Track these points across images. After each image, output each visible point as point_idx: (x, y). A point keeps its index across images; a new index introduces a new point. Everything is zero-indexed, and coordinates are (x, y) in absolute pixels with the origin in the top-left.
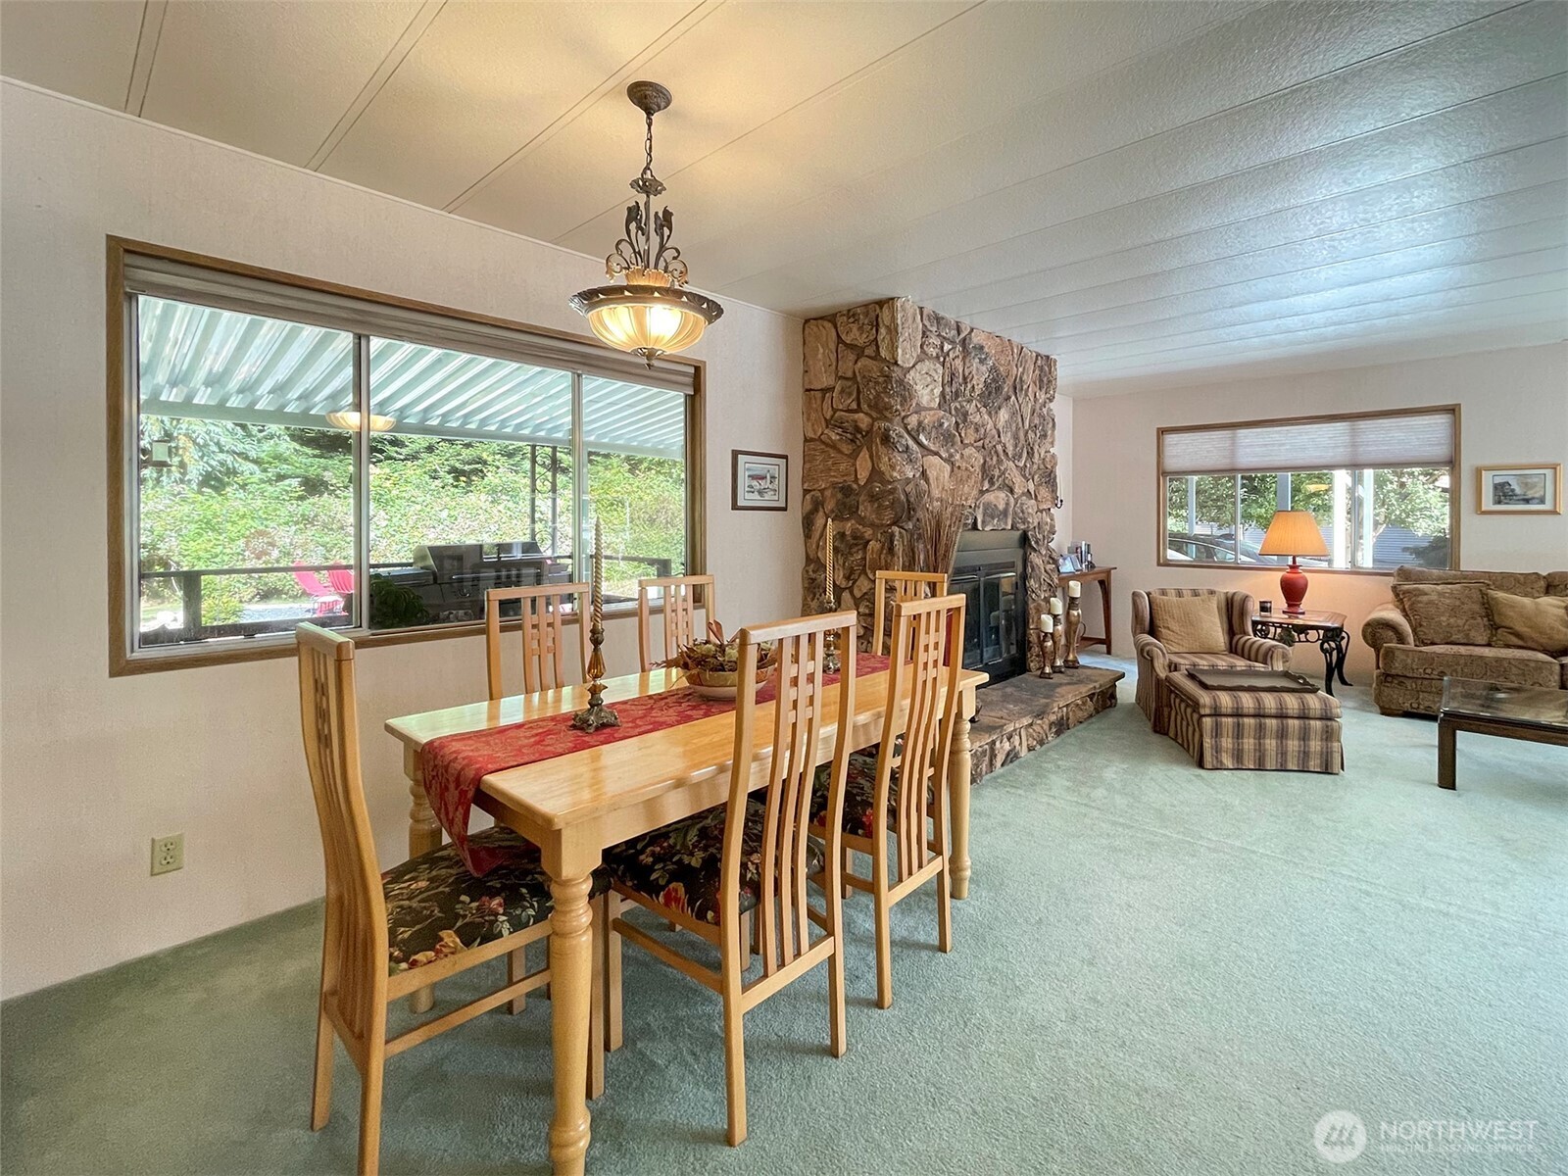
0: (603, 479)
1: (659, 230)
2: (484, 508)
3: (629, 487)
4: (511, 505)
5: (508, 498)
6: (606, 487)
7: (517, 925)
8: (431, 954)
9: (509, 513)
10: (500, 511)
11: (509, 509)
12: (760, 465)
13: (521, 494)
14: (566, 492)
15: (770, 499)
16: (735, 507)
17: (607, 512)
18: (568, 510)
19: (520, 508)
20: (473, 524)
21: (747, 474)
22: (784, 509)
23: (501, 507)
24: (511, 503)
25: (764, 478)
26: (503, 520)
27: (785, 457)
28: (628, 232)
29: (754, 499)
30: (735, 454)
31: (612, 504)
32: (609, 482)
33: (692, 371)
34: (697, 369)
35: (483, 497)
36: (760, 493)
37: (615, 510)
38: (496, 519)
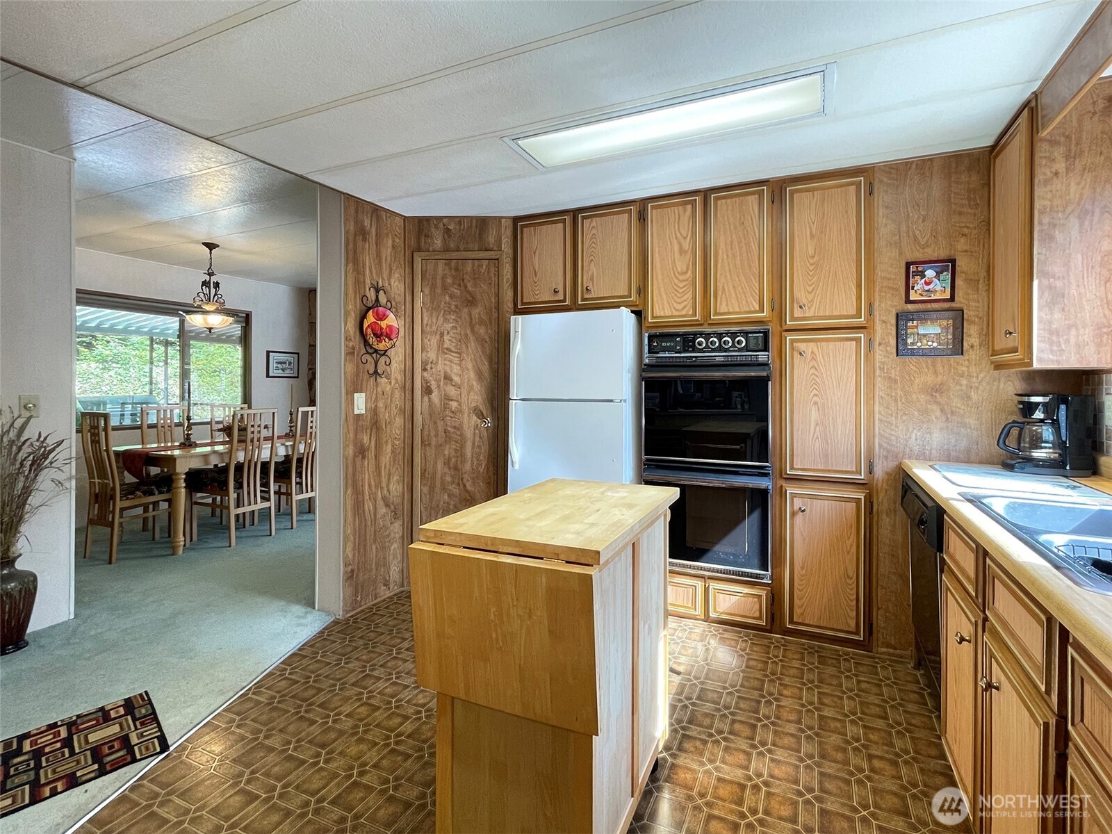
0: (206, 352)
1: (215, 287)
2: (95, 373)
3: (230, 359)
4: (121, 371)
5: (119, 366)
6: (210, 358)
7: (161, 493)
8: (133, 496)
9: (119, 377)
10: (111, 376)
11: (119, 374)
12: (282, 357)
13: (131, 363)
14: (174, 362)
15: (287, 373)
16: (268, 376)
17: (211, 377)
18: (175, 375)
19: (131, 373)
20: (85, 386)
21: (275, 361)
22: (297, 377)
23: (112, 373)
24: (121, 369)
25: (285, 363)
26: (114, 383)
27: (298, 354)
28: (202, 289)
29: (280, 373)
30: (268, 353)
31: (215, 371)
32: (213, 355)
33: (245, 315)
34: (247, 315)
35: (93, 365)
36: (283, 370)
37: (218, 376)
38: (107, 382)
